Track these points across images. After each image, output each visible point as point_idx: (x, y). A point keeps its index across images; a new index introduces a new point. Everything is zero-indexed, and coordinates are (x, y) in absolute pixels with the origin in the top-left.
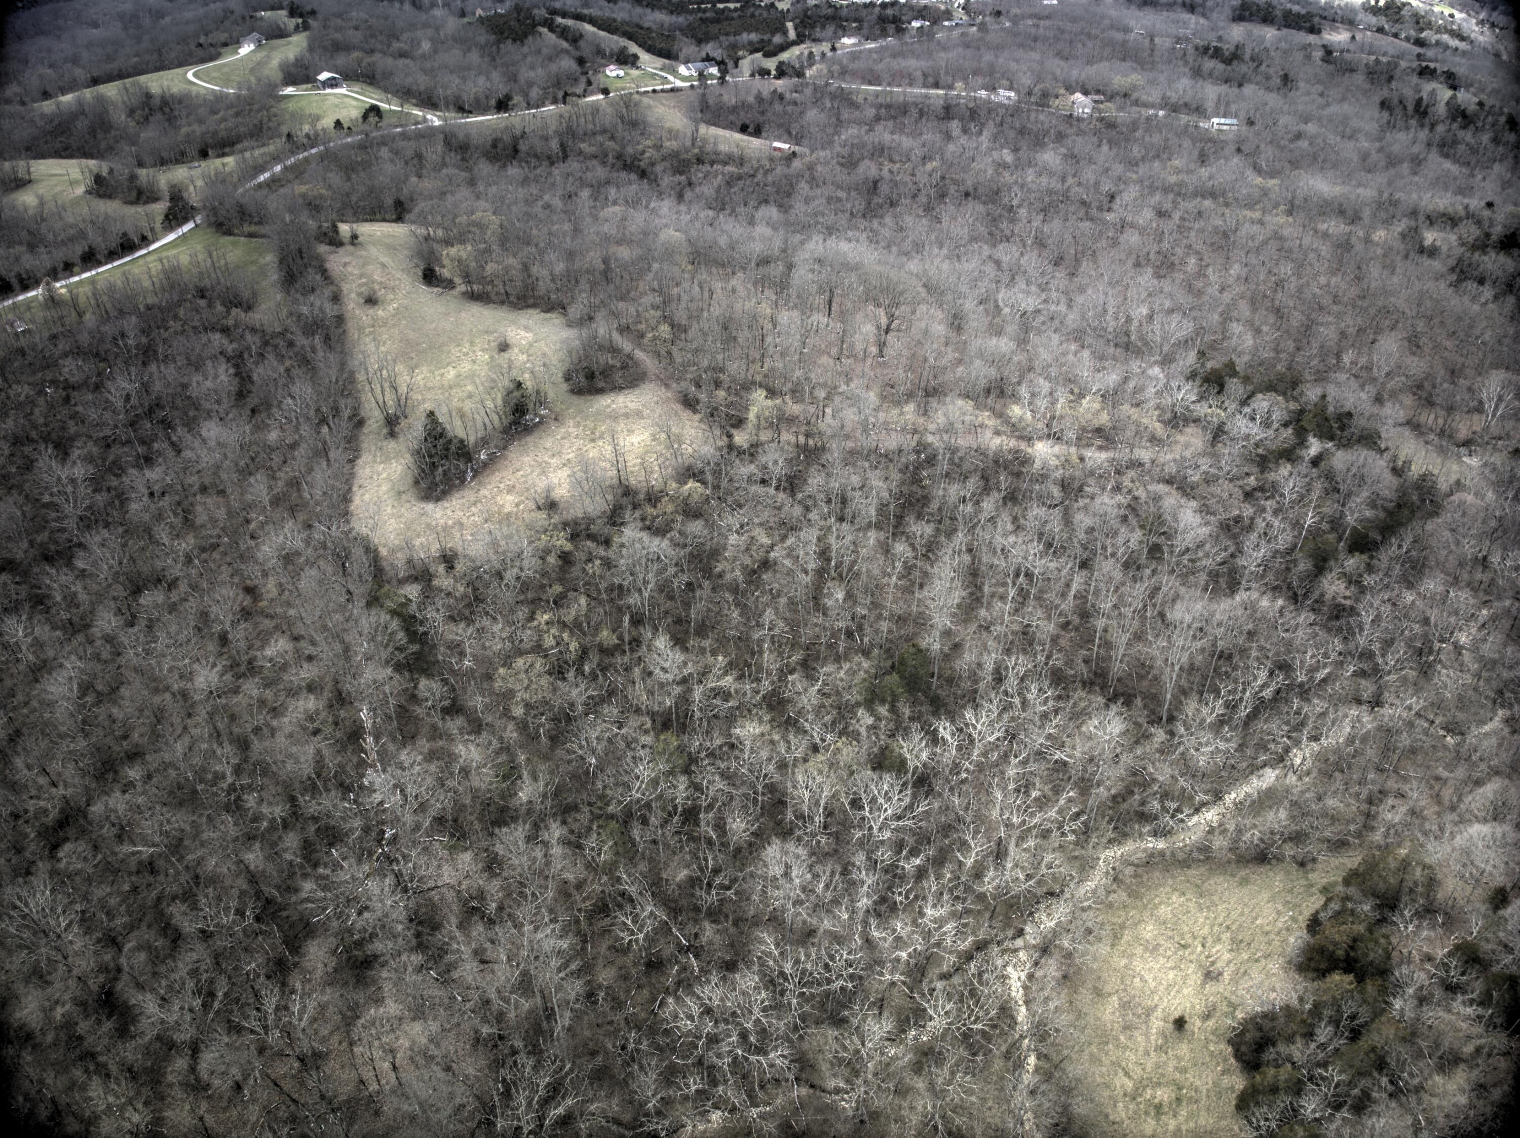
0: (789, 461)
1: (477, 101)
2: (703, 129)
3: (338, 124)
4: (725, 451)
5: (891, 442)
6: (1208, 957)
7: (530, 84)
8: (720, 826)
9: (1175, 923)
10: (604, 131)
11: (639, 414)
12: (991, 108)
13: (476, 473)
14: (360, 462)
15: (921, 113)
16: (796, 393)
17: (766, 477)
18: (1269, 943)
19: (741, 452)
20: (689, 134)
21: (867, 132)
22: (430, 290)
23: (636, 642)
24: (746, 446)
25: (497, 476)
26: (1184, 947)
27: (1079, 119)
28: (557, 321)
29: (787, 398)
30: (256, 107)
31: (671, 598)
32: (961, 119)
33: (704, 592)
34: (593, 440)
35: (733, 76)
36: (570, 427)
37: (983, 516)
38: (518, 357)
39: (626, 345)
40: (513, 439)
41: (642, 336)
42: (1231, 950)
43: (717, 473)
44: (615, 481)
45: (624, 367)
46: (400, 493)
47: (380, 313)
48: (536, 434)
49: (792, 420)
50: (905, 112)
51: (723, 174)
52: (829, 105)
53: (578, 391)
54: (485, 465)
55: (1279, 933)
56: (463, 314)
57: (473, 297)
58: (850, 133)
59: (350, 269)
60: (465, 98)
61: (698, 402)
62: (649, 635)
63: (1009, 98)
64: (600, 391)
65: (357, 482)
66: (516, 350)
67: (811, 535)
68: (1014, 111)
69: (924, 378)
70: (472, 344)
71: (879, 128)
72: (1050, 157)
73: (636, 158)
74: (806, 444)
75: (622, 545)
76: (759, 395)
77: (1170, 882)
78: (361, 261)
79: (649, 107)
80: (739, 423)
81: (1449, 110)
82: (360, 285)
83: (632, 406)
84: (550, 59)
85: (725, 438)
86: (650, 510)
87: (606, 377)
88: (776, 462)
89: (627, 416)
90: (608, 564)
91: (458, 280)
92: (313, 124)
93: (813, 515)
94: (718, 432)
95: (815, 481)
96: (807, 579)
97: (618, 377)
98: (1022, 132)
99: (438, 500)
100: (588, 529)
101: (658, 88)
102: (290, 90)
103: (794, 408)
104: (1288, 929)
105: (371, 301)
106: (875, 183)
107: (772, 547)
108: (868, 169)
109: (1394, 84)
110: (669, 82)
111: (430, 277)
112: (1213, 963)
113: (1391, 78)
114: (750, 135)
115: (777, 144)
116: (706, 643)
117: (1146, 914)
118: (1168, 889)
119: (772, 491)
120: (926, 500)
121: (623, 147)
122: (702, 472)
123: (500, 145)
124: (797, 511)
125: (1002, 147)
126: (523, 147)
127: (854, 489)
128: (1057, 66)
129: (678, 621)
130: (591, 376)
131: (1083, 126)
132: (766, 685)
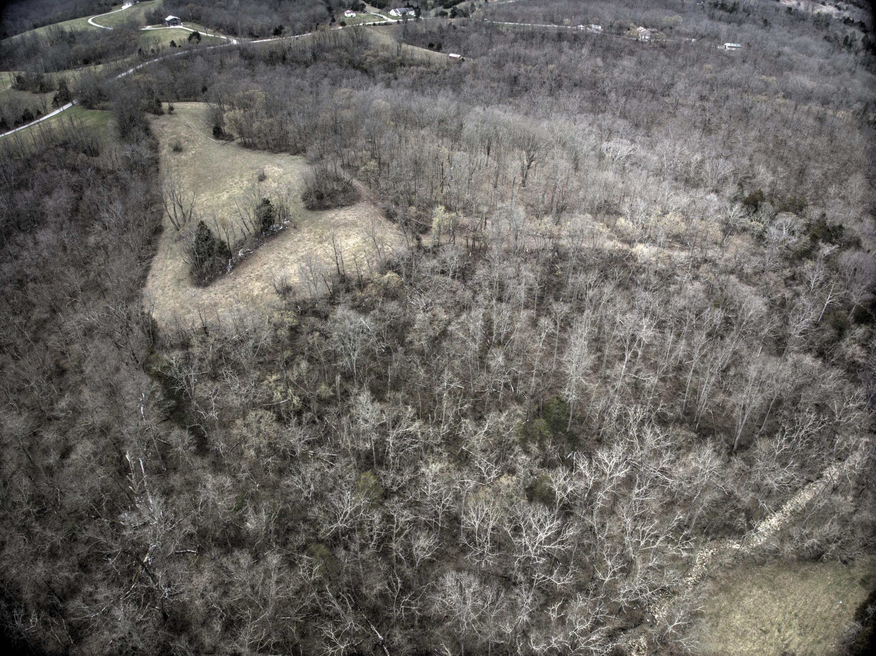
0: (462, 257)
1: (262, 30)
2: (404, 46)
3: (173, 44)
4: (415, 250)
5: (533, 244)
6: (783, 640)
7: (296, 21)
8: (408, 548)
9: (757, 613)
10: (341, 47)
11: (354, 224)
12: (587, 36)
13: (235, 266)
14: (156, 258)
15: (543, 37)
16: (467, 209)
17: (445, 269)
18: (827, 627)
19: (426, 251)
20: (396, 48)
21: (510, 47)
22: (217, 142)
23: (346, 394)
24: (430, 246)
25: (250, 268)
26: (765, 632)
27: (642, 43)
28: (300, 161)
29: (460, 213)
30: (123, 35)
31: (375, 359)
32: (569, 41)
33: (400, 354)
34: (321, 242)
35: (424, 16)
36: (305, 233)
37: (605, 298)
38: (271, 184)
39: (346, 175)
40: (263, 241)
41: (358, 168)
42: (800, 634)
43: (409, 266)
44: (336, 272)
45: (345, 191)
46: (179, 281)
47: (183, 157)
48: (279, 238)
49: (463, 228)
50: (533, 37)
51: (417, 72)
52: (485, 32)
53: (311, 208)
54: (242, 260)
55: (833, 619)
56: (238, 157)
57: (246, 146)
58: (498, 48)
59: (166, 129)
60: (254, 28)
61: (396, 215)
62: (356, 391)
63: (597, 30)
64: (327, 208)
65: (151, 272)
66: (270, 180)
67: (478, 313)
68: (603, 36)
69: (555, 199)
70: (241, 176)
71: (517, 46)
72: (628, 62)
73: (361, 63)
74: (474, 245)
75: (335, 321)
76: (440, 209)
77: (750, 577)
78: (174, 124)
79: (371, 33)
80: (426, 230)
81: (864, 45)
82: (171, 139)
83: (350, 218)
84: (310, 7)
85: (415, 241)
86: (359, 294)
87: (332, 198)
88: (452, 258)
89: (345, 225)
90: (325, 335)
91: (236, 135)
92: (156, 44)
93: (480, 298)
94: (410, 237)
95: (481, 272)
96: (476, 346)
97: (340, 198)
98: (608, 49)
99: (206, 285)
100: (314, 307)
101: (377, 23)
102: (148, 28)
103: (464, 220)
104: (840, 615)
105: (178, 149)
106: (516, 78)
107: (449, 323)
108: (511, 68)
109: (830, 28)
110: (384, 20)
111: (218, 133)
112: (787, 646)
113: (828, 25)
114: (435, 50)
115: (452, 55)
116: (399, 396)
117: (735, 605)
118: (749, 583)
119: (449, 279)
120: (560, 286)
121: (353, 56)
122: (398, 265)
123: (274, 56)
124: (468, 294)
125: (596, 57)
126: (288, 56)
127: (510, 278)
128: (627, 11)
129: (380, 377)
130: (320, 197)
131: (645, 46)
132: (444, 429)
